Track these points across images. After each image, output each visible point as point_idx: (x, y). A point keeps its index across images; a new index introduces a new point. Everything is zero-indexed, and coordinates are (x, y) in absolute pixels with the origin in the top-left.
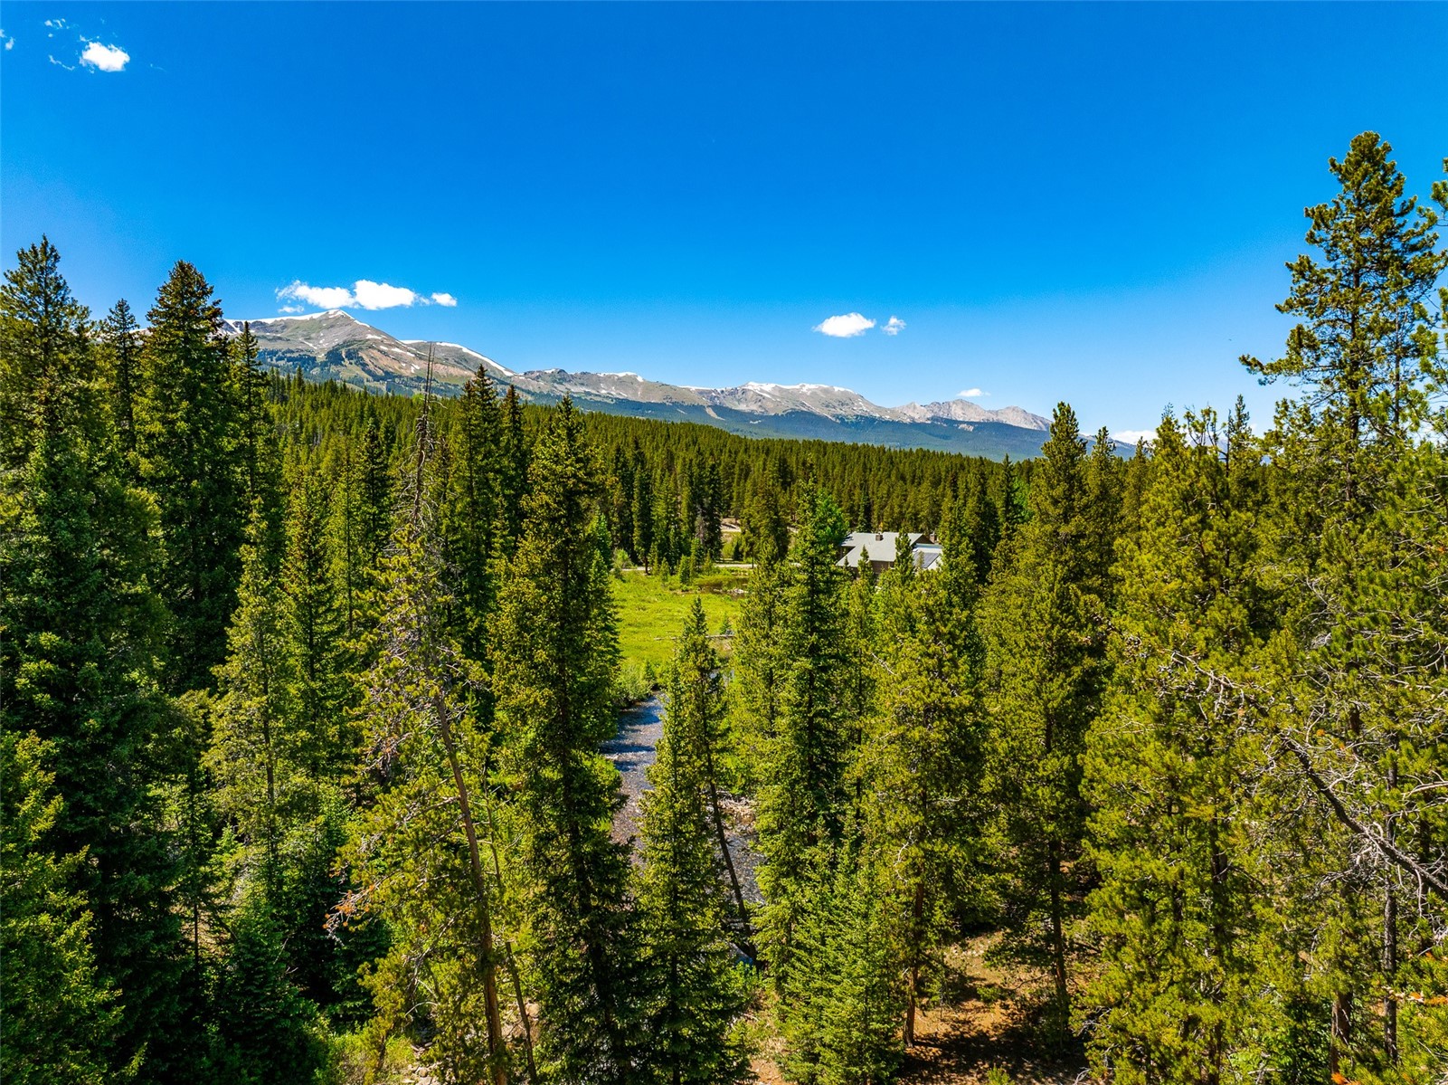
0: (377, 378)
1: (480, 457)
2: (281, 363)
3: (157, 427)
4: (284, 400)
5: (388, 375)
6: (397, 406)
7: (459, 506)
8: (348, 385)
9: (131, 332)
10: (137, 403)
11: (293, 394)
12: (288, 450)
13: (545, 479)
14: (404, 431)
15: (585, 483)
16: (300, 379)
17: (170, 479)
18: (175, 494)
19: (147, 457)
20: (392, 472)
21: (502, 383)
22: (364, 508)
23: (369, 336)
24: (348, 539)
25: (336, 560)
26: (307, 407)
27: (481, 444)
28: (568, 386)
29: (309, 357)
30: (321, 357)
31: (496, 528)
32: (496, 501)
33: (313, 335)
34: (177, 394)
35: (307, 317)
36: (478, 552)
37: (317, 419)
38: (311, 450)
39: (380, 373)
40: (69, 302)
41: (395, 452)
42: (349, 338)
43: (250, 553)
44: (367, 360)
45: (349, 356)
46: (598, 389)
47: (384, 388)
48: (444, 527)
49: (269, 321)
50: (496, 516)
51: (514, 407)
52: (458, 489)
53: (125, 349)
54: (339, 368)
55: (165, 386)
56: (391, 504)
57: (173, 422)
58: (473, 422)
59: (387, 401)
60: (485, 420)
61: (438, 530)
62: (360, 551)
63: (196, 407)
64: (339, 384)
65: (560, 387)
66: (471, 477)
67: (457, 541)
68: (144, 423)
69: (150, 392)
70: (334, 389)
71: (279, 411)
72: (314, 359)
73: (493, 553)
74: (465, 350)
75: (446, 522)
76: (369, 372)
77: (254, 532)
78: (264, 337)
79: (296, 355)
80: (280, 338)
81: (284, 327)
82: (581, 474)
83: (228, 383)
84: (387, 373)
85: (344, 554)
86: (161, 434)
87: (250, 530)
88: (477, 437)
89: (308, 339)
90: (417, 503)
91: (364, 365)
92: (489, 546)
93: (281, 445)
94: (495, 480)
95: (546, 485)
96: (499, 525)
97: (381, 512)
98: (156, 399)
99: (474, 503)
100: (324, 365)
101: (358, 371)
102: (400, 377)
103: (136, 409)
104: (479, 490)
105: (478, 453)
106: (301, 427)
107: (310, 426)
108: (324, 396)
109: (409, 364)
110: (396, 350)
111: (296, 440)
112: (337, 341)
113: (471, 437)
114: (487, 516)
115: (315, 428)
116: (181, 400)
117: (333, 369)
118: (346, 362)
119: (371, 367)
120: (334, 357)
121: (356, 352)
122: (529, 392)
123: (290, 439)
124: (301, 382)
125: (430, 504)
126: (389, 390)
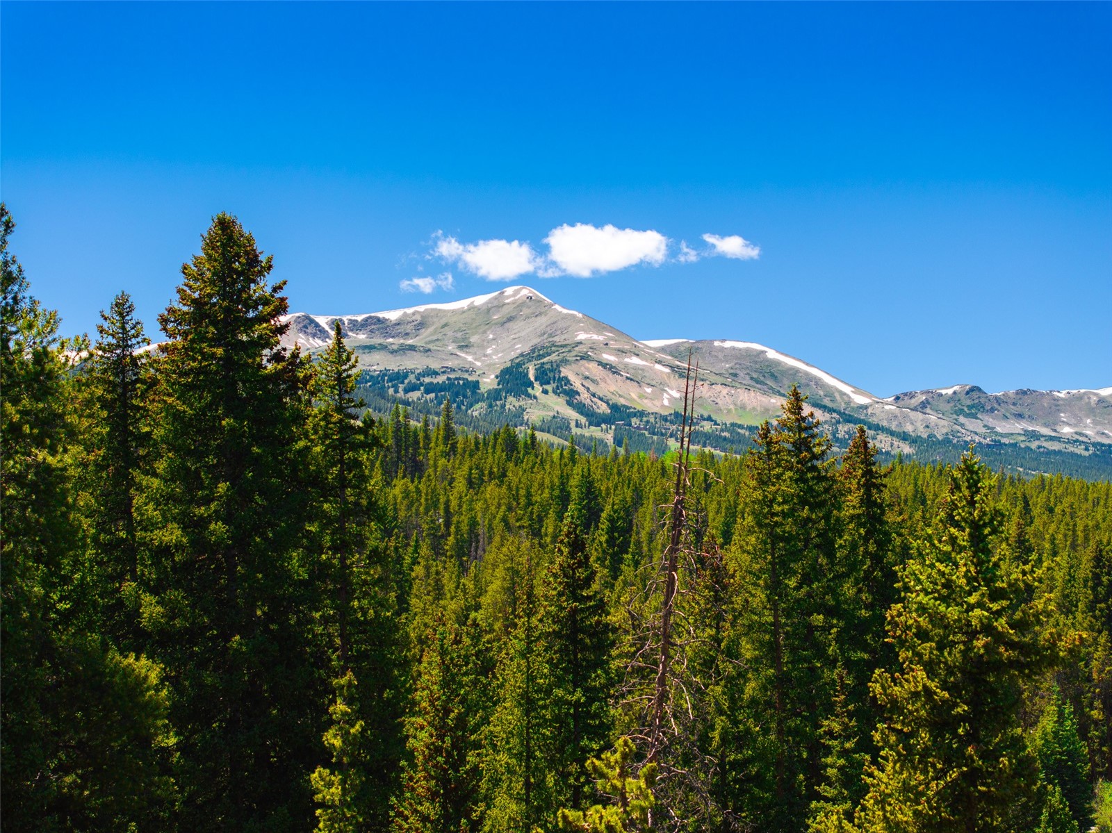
0: (595, 419)
1: (792, 583)
2: (414, 396)
3: (172, 534)
4: (416, 469)
5: (619, 413)
6: (635, 477)
7: (750, 688)
8: (540, 436)
9: (137, 352)
10: (140, 489)
11: (434, 455)
12: (419, 570)
13: (923, 635)
14: (648, 526)
15: (1011, 645)
16: (448, 428)
17: (194, 634)
18: (203, 664)
19: (154, 591)
20: (616, 617)
21: (849, 419)
22: (558, 692)
23: (582, 336)
24: (526, 755)
25: (501, 799)
26: (460, 485)
27: (795, 555)
28: (990, 421)
29: (468, 384)
30: (489, 382)
31: (830, 734)
32: (828, 675)
33: (474, 339)
34: (210, 469)
35: (463, 304)
36: (788, 786)
37: (479, 506)
38: (463, 569)
39: (603, 408)
40: (25, 305)
41: (627, 570)
42: (545, 340)
43: (330, 785)
44: (577, 383)
45: (543, 377)
46: (1052, 425)
47: (609, 438)
48: (716, 735)
49: (393, 315)
50: (829, 709)
51: (868, 473)
52: (748, 650)
53: (125, 385)
54: (523, 402)
55: (190, 453)
56: (611, 683)
57: (203, 522)
58: (777, 508)
59: (614, 467)
60: (803, 502)
61: (705, 739)
62: (550, 780)
63: (241, 493)
64: (521, 432)
65: (971, 424)
66: (776, 624)
67: (747, 762)
68: (149, 525)
69: (161, 466)
70: (511, 444)
71: (406, 493)
72: (476, 385)
73: (823, 789)
74: (772, 354)
75: (720, 722)
76: (581, 408)
77: (338, 742)
78: (383, 347)
79: (441, 379)
80: (412, 348)
81: (421, 325)
82: (1001, 624)
83: (301, 444)
84: (615, 408)
85: (518, 786)
86: (179, 546)
87: (333, 739)
88: (787, 539)
89: (465, 347)
90: (662, 682)
91: (570, 395)
92: (816, 773)
93: (408, 560)
94: (826, 629)
95: (926, 648)
96: (836, 727)
97: (590, 701)
98: (173, 480)
99: (781, 682)
100: (495, 395)
101: (558, 405)
102: (641, 414)
103: (138, 500)
104: (793, 650)
105: (790, 573)
106: (448, 524)
107: (465, 519)
108: (493, 459)
109: (660, 387)
110: (635, 361)
111: (437, 550)
112: (521, 348)
113: (775, 539)
114: (811, 708)
115: (473, 524)
116: (216, 481)
117: (512, 403)
118: (537, 390)
119: (584, 397)
120: (514, 380)
121: (556, 368)
122: (904, 437)
123: (425, 550)
124: (449, 434)
125: (689, 684)
126: (618, 442)
